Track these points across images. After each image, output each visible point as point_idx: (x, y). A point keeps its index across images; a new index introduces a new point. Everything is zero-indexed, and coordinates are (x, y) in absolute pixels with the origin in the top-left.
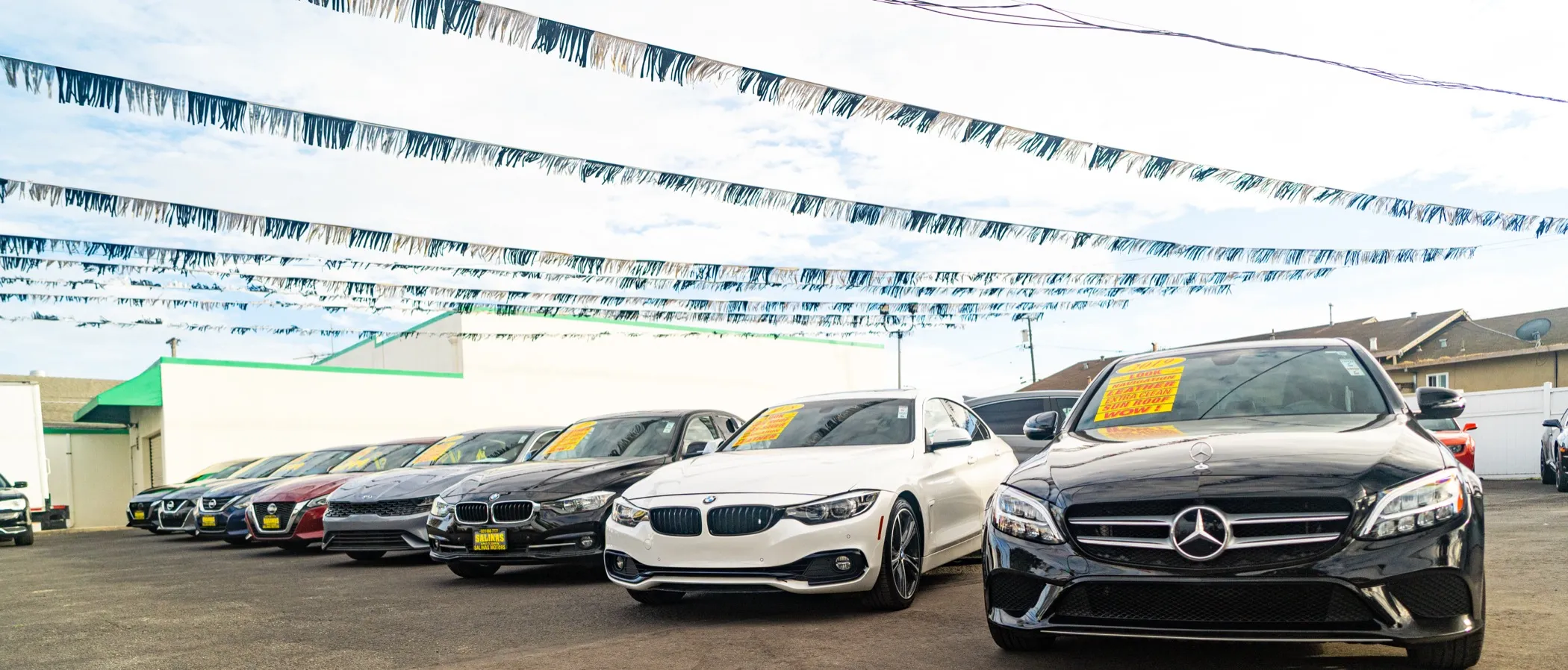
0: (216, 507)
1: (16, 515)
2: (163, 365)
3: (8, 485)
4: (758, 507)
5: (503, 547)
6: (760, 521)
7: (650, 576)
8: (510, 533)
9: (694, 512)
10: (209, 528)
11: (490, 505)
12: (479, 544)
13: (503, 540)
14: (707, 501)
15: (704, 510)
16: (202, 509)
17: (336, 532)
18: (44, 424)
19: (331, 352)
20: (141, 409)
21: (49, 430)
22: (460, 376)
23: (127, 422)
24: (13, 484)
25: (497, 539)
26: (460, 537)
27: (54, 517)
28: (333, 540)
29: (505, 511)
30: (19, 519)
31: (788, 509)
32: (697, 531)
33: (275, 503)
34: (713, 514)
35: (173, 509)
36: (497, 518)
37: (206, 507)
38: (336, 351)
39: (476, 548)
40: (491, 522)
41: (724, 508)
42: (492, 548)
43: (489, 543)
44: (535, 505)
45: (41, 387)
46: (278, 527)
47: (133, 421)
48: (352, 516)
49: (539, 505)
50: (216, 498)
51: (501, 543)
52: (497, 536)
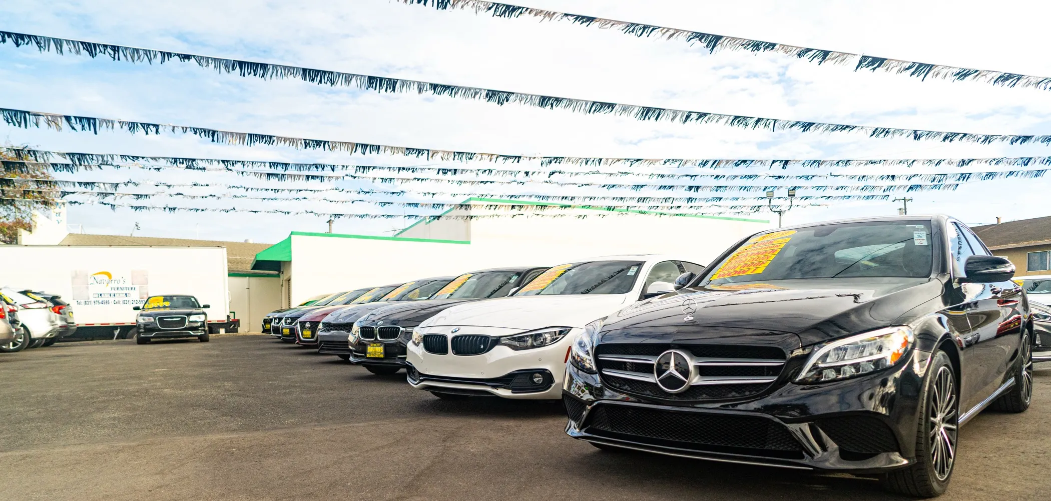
0: (290, 323)
1: (199, 324)
2: (292, 236)
3: (199, 307)
4: (482, 336)
5: (382, 356)
6: (482, 347)
7: (423, 381)
8: (387, 347)
9: (444, 338)
10: (287, 336)
11: (376, 328)
12: (370, 354)
13: (382, 351)
14: (453, 331)
15: (450, 337)
16: (284, 324)
17: (323, 341)
18: (229, 270)
19: (404, 228)
20: (285, 262)
21: (232, 274)
22: (469, 243)
23: (279, 271)
24: (202, 306)
25: (379, 350)
26: (361, 347)
27: (232, 325)
28: (323, 346)
29: (384, 333)
30: (201, 326)
31: (502, 338)
32: (444, 351)
33: (310, 322)
34: (455, 339)
35: (278, 323)
36: (381, 337)
37: (285, 322)
38: (406, 227)
39: (368, 356)
40: (376, 339)
41: (462, 336)
42: (377, 356)
43: (375, 353)
44: (401, 329)
45: (227, 250)
46: (310, 337)
47: (282, 270)
48: (332, 332)
49: (404, 329)
50: (291, 318)
51: (381, 353)
52: (379, 348)
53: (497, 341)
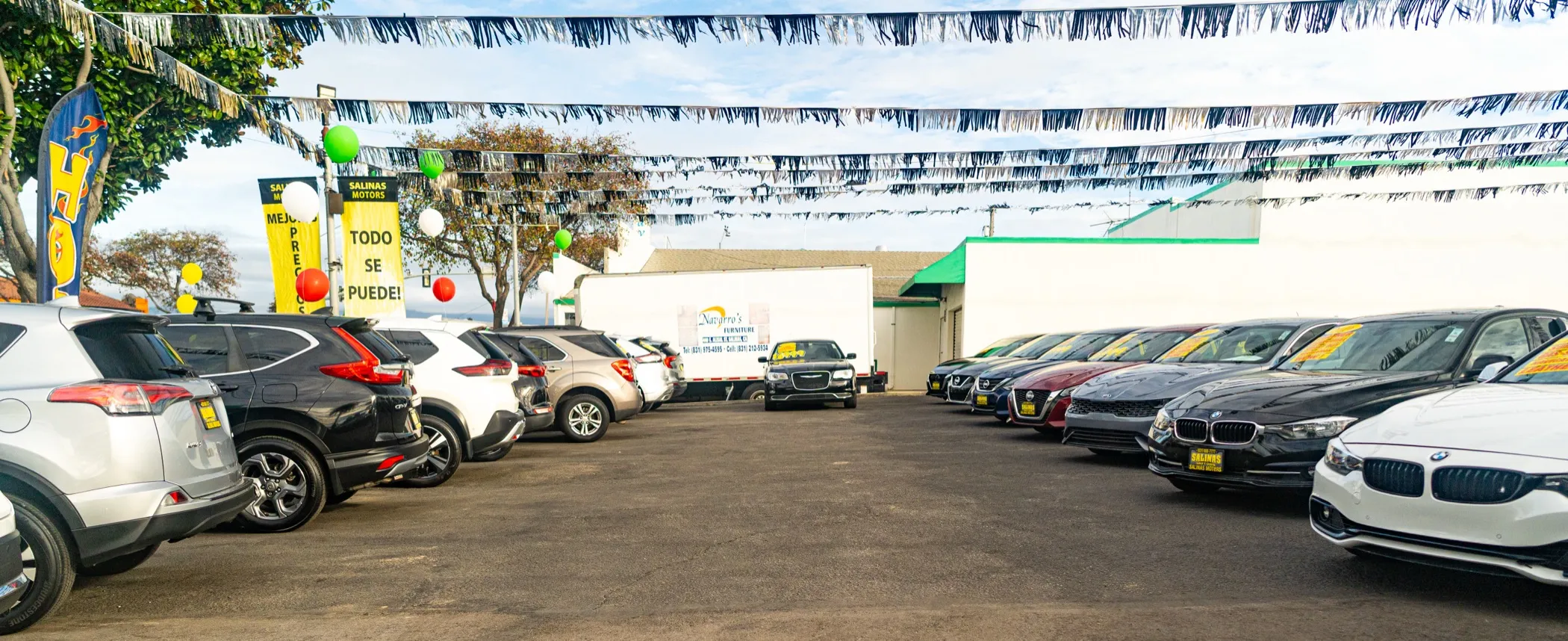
0: (989, 388)
1: (845, 383)
2: (968, 244)
3: (843, 357)
4: (1503, 472)
5: (1219, 470)
6: (1503, 490)
7: (1357, 535)
8: (1227, 454)
9: (1417, 469)
10: (982, 406)
11: (1210, 423)
12: (1195, 464)
13: (1219, 462)
14: (1436, 457)
15: (1430, 468)
16: (978, 388)
17: (1074, 428)
18: (874, 298)
20: (949, 286)
21: (879, 303)
23: (939, 296)
24: (846, 356)
25: (1214, 460)
26: (1176, 452)
27: (878, 380)
28: (1072, 435)
29: (1224, 432)
30: (847, 386)
31: (1547, 477)
32: (1418, 491)
33: (1033, 390)
34: (1438, 474)
35: (959, 384)
36: (1216, 439)
37: (981, 386)
39: (1192, 467)
40: (1209, 441)
41: (1456, 469)
42: (1208, 469)
43: (1205, 464)
44: (1259, 427)
45: (875, 266)
46: (1033, 413)
47: (943, 296)
48: (1090, 413)
49: (1263, 427)
50: (990, 380)
51: (1217, 465)
52: (1214, 456)
53: (1538, 482)
